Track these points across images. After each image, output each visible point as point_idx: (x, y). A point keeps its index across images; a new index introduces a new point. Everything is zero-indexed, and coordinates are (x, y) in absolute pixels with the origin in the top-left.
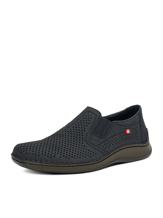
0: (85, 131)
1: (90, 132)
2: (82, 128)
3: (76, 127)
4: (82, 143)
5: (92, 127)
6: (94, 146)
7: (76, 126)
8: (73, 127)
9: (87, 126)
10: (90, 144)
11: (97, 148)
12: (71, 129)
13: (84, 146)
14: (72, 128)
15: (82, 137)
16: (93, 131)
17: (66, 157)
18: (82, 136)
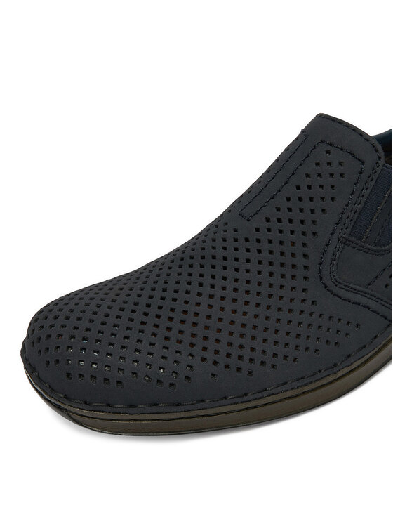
0: (314, 234)
1: (336, 236)
2: (302, 222)
3: (279, 221)
4: (304, 290)
5: (345, 216)
6: (350, 296)
7: (279, 215)
8: (268, 220)
9: (323, 210)
10: (336, 290)
11: (363, 300)
12: (257, 230)
13: (313, 302)
14: (264, 225)
15: (305, 262)
16: (349, 230)
17: (238, 369)
18: (305, 256)
